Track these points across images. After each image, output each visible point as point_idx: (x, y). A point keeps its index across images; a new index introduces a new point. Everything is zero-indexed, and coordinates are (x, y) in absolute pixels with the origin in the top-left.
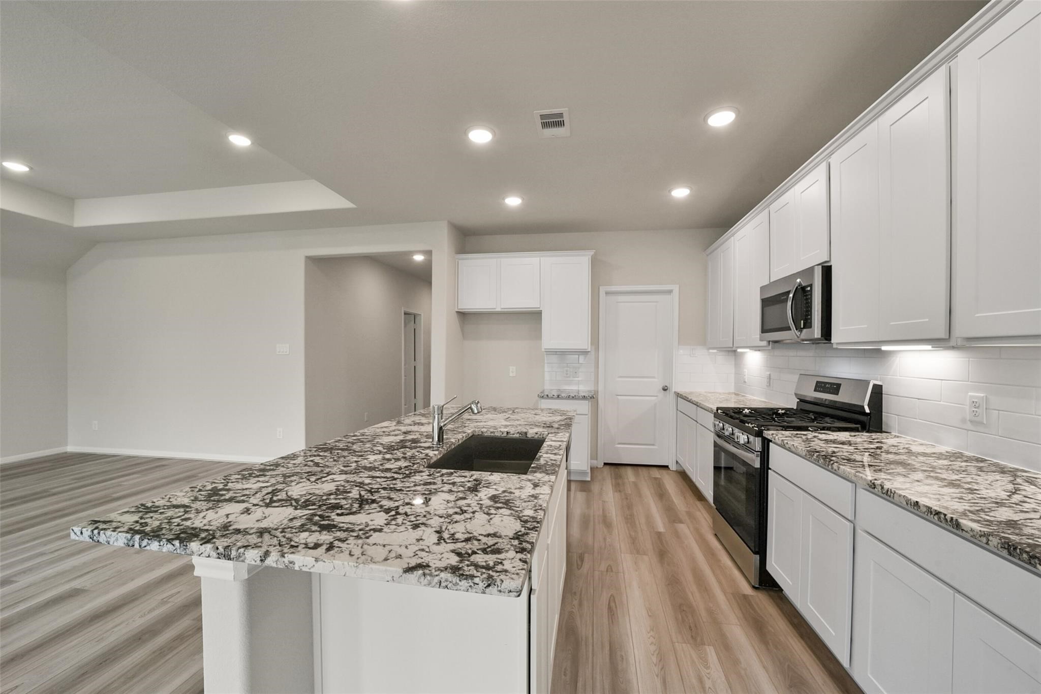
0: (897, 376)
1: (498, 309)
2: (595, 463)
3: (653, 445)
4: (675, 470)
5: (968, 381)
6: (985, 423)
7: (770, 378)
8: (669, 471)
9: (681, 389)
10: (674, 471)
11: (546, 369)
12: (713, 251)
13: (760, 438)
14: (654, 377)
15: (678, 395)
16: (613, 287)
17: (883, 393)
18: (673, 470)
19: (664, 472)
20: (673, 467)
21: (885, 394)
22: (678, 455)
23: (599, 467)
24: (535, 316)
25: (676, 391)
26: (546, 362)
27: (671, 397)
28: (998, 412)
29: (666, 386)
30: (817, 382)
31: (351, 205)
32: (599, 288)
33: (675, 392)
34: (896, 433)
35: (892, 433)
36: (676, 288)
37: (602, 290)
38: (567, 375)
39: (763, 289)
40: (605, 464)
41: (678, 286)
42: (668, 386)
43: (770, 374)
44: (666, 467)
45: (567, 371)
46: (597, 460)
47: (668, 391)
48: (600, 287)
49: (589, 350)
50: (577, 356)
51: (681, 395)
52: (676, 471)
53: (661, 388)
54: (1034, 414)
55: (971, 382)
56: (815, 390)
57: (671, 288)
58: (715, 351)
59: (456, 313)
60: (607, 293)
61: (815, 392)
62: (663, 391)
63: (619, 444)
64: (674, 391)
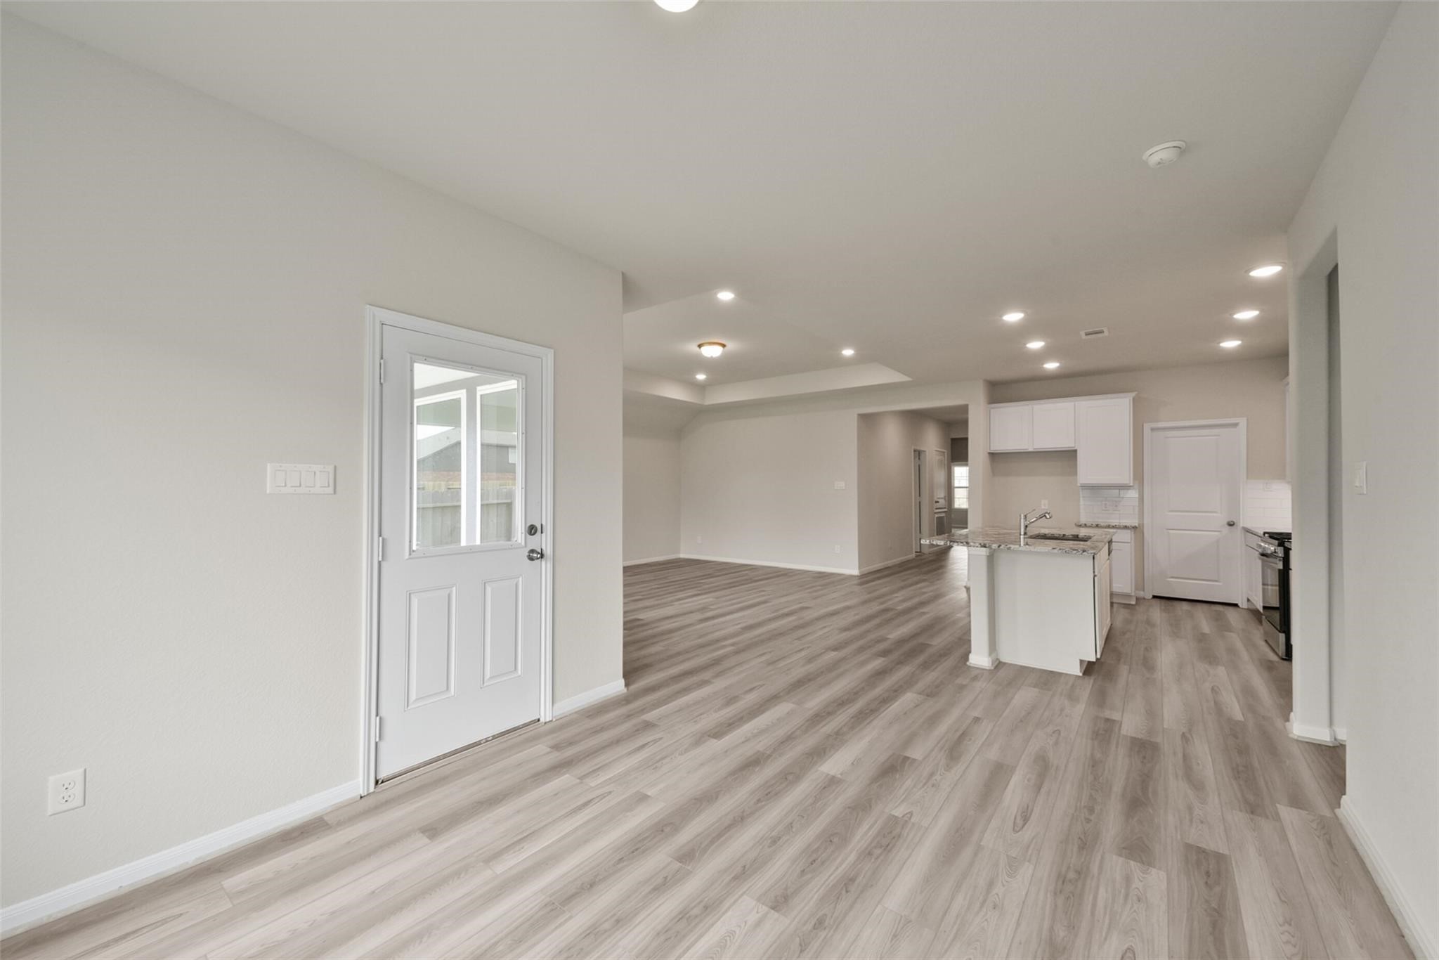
1: (1031, 450)
2: (1141, 594)
3: (1216, 581)
4: (1246, 607)
8: (1238, 609)
9: (1248, 526)
10: (1245, 609)
11: (1082, 502)
13: (1282, 548)
14: (1217, 511)
15: (1247, 531)
16: (1160, 423)
18: (1244, 607)
20: (1243, 605)
22: (1248, 592)
23: (1146, 597)
24: (1070, 456)
25: (1245, 526)
26: (1081, 496)
27: (1238, 533)
29: (1232, 521)
31: (909, 379)
32: (1143, 426)
33: (1243, 528)
36: (1243, 422)
37: (1147, 427)
38: (1106, 507)
40: (1154, 597)
41: (1245, 419)
42: (1235, 521)
44: (1236, 605)
45: (1106, 504)
46: (1144, 591)
47: (1235, 526)
48: (1145, 425)
49: (1131, 484)
50: (1118, 491)
52: (1248, 609)
53: (1225, 522)
57: (1237, 421)
59: (987, 455)
60: (1153, 429)
62: (1228, 527)
63: (1172, 577)
64: (1241, 525)
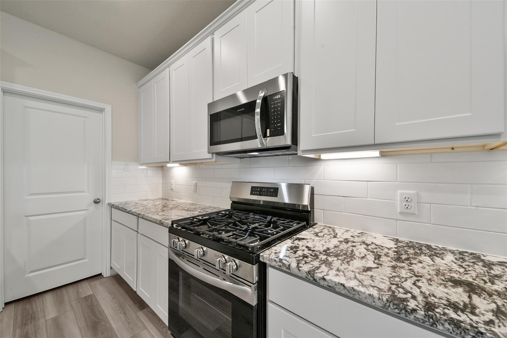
0: (322, 180)
3: (83, 258)
4: (110, 275)
5: (397, 181)
6: (417, 214)
7: (196, 185)
8: (104, 279)
9: (114, 201)
10: (108, 279)
12: (146, 83)
14: (83, 192)
15: (112, 206)
17: (315, 193)
18: (107, 277)
19: (97, 283)
20: (107, 273)
21: (315, 194)
22: (113, 262)
25: (110, 202)
27: (104, 209)
28: (429, 204)
29: (98, 199)
30: (252, 187)
33: (108, 204)
34: (322, 223)
35: (318, 224)
36: (109, 109)
39: (210, 106)
40: (7, 303)
41: (110, 107)
42: (101, 199)
43: (196, 183)
44: (99, 276)
47: (100, 203)
51: (116, 206)
52: (110, 278)
53: (92, 201)
54: (469, 205)
55: (399, 182)
56: (252, 194)
58: (144, 167)
61: (251, 195)
62: (94, 204)
64: (107, 202)
